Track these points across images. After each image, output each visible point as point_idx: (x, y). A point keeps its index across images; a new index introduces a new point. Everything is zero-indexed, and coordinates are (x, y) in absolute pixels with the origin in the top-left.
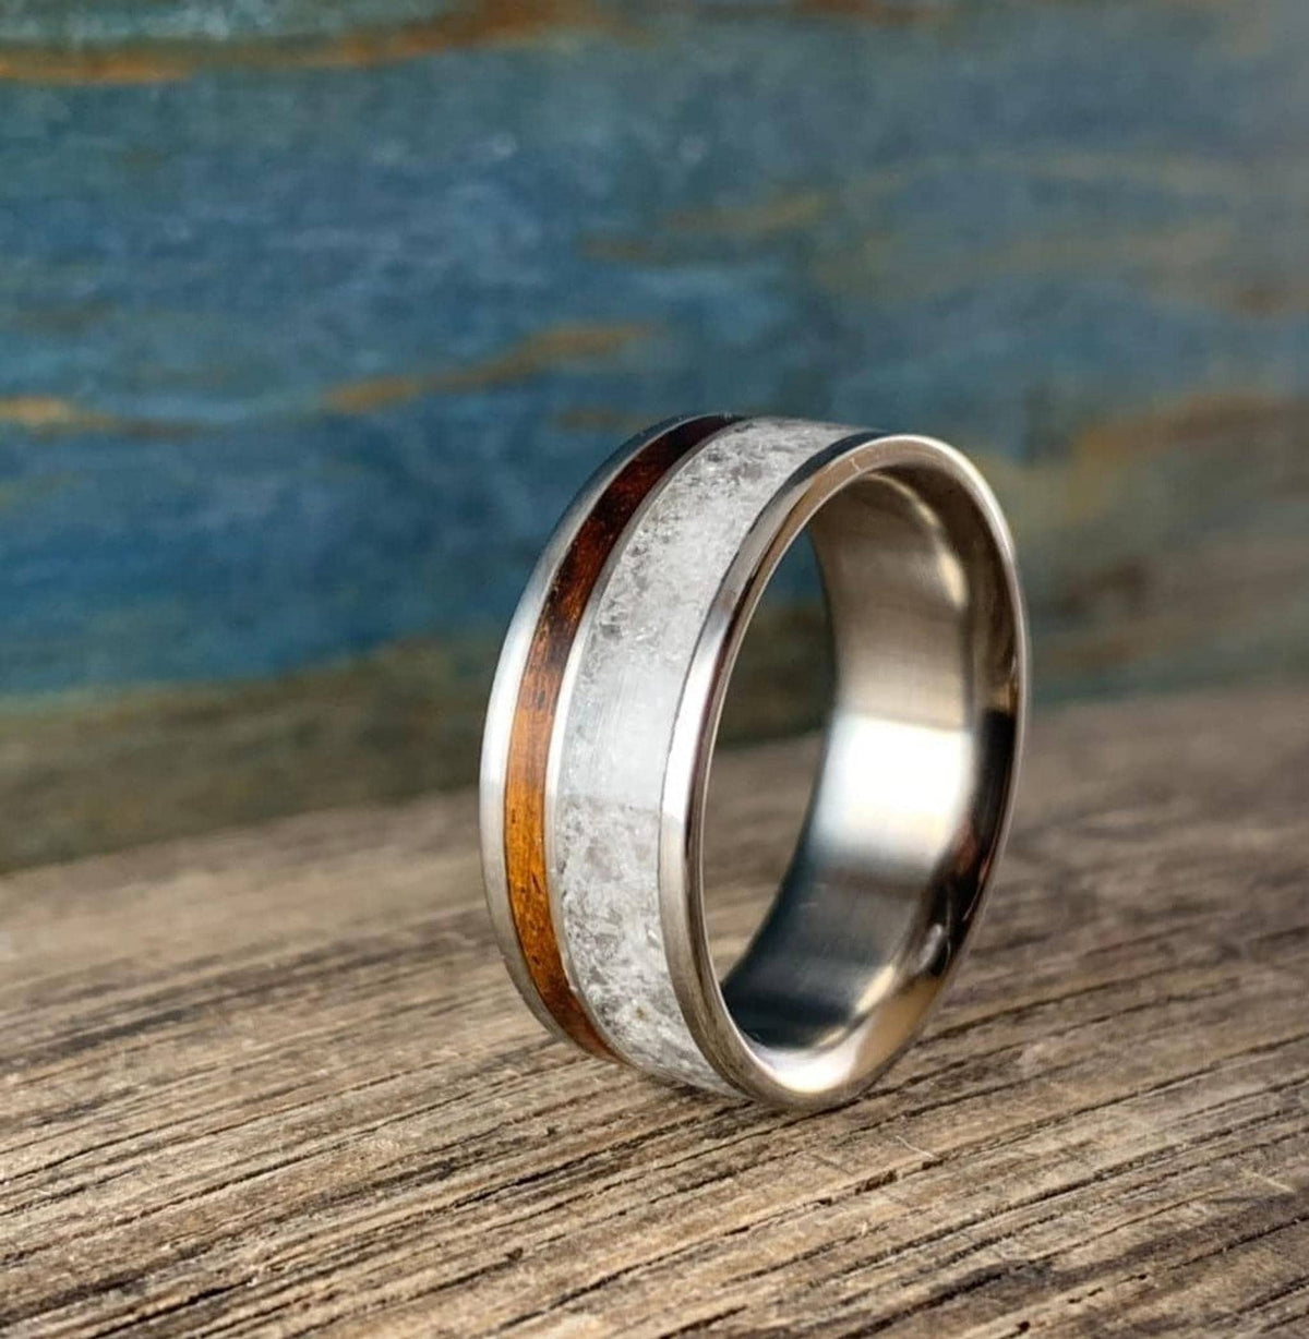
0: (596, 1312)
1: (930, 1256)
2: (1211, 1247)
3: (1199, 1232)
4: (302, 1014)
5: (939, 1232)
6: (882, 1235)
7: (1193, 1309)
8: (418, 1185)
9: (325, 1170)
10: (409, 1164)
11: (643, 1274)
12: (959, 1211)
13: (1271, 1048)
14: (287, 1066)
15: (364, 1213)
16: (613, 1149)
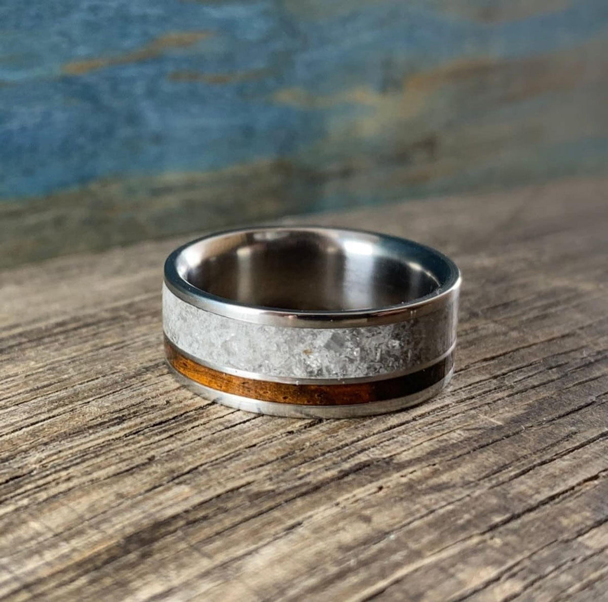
0: (189, 484)
1: (338, 457)
2: (466, 450)
3: (460, 444)
4: (56, 350)
5: (342, 446)
6: (316, 447)
7: (457, 479)
8: (108, 427)
9: (66, 421)
10: (104, 418)
11: (209, 466)
12: (351, 436)
13: (493, 358)
14: (49, 374)
15: (83, 440)
16: (195, 410)
